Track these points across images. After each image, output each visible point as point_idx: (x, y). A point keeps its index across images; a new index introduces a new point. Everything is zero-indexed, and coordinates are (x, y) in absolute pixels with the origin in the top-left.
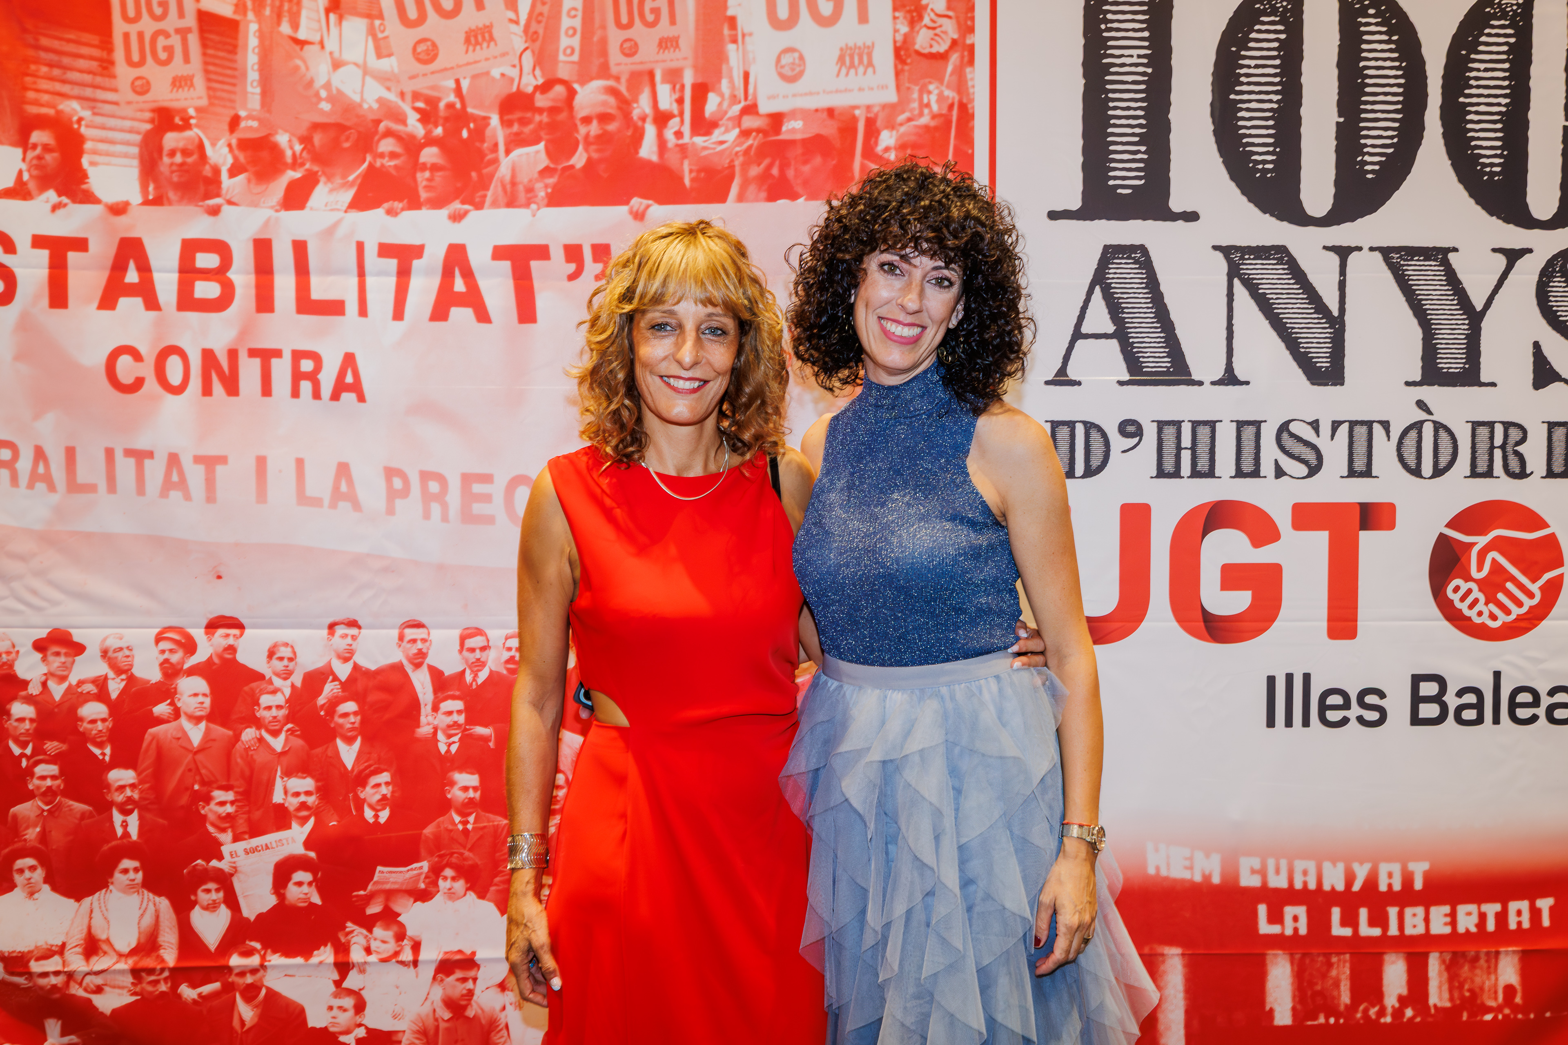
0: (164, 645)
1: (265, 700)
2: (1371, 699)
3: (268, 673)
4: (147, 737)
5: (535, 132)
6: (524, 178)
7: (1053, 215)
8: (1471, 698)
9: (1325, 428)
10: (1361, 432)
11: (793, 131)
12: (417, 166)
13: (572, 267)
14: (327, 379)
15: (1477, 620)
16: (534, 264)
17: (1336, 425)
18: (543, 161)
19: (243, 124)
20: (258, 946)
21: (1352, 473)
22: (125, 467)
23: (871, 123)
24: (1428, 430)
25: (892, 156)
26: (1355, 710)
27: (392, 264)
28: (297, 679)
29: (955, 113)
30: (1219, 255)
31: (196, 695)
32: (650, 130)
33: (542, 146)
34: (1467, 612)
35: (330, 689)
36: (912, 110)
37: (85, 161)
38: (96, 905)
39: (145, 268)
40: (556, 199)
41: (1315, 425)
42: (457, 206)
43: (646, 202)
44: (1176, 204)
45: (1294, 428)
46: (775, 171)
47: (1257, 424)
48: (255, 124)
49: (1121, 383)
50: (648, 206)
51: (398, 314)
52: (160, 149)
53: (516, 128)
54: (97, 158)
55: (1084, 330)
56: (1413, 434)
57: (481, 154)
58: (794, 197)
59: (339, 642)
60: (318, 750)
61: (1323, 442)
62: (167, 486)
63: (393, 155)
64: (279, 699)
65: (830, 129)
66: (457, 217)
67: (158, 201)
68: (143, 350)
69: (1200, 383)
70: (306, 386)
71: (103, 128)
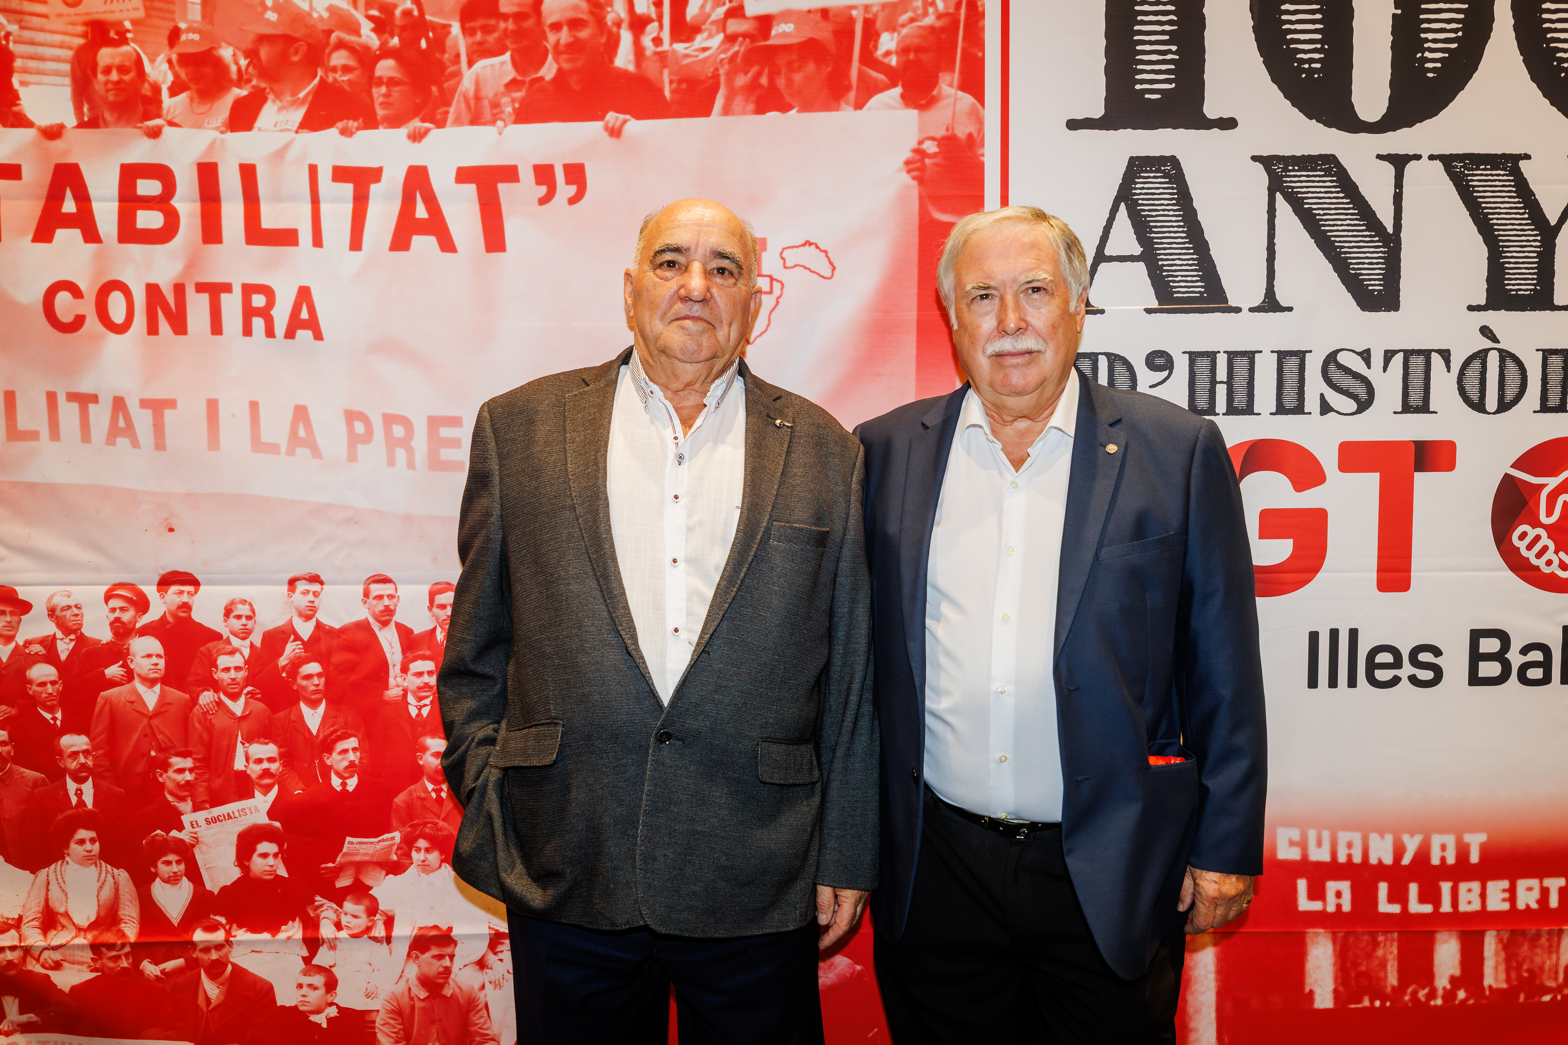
0: (114, 603)
1: (223, 661)
2: (1424, 657)
3: (225, 633)
4: (100, 701)
5: (500, 40)
6: (489, 92)
7: (1073, 125)
8: (1537, 656)
9: (1377, 359)
10: (1417, 362)
11: (784, 35)
12: (372, 81)
13: (543, 190)
14: (281, 315)
15: (1546, 570)
16: (502, 187)
17: (1389, 355)
18: (510, 73)
19: (183, 37)
20: (223, 920)
21: (1407, 408)
22: (69, 412)
23: (869, 24)
24: (1493, 360)
25: (893, 61)
26: (1407, 669)
27: (348, 189)
28: (257, 639)
29: (963, 11)
30: (1259, 167)
31: (149, 656)
32: (626, 37)
33: (507, 56)
34: (1534, 561)
35: (291, 649)
36: (914, 10)
37: (15, 81)
38: (52, 877)
39: (83, 197)
40: (524, 115)
41: (1366, 356)
42: (416, 124)
43: (622, 117)
44: (1211, 111)
45: (1342, 358)
46: (764, 81)
47: (1301, 355)
48: (196, 37)
49: (1149, 311)
50: (625, 122)
51: (356, 244)
52: (94, 66)
53: (479, 36)
54: (28, 78)
55: (1108, 252)
56: (1476, 364)
57: (442, 67)
58: (784, 108)
59: (300, 600)
60: (281, 714)
61: (1374, 374)
62: (114, 433)
63: (346, 69)
64: (238, 660)
65: (824, 33)
66: (417, 137)
67: (93, 123)
68: (83, 286)
69: (1238, 310)
70: (258, 323)
71: (32, 43)
